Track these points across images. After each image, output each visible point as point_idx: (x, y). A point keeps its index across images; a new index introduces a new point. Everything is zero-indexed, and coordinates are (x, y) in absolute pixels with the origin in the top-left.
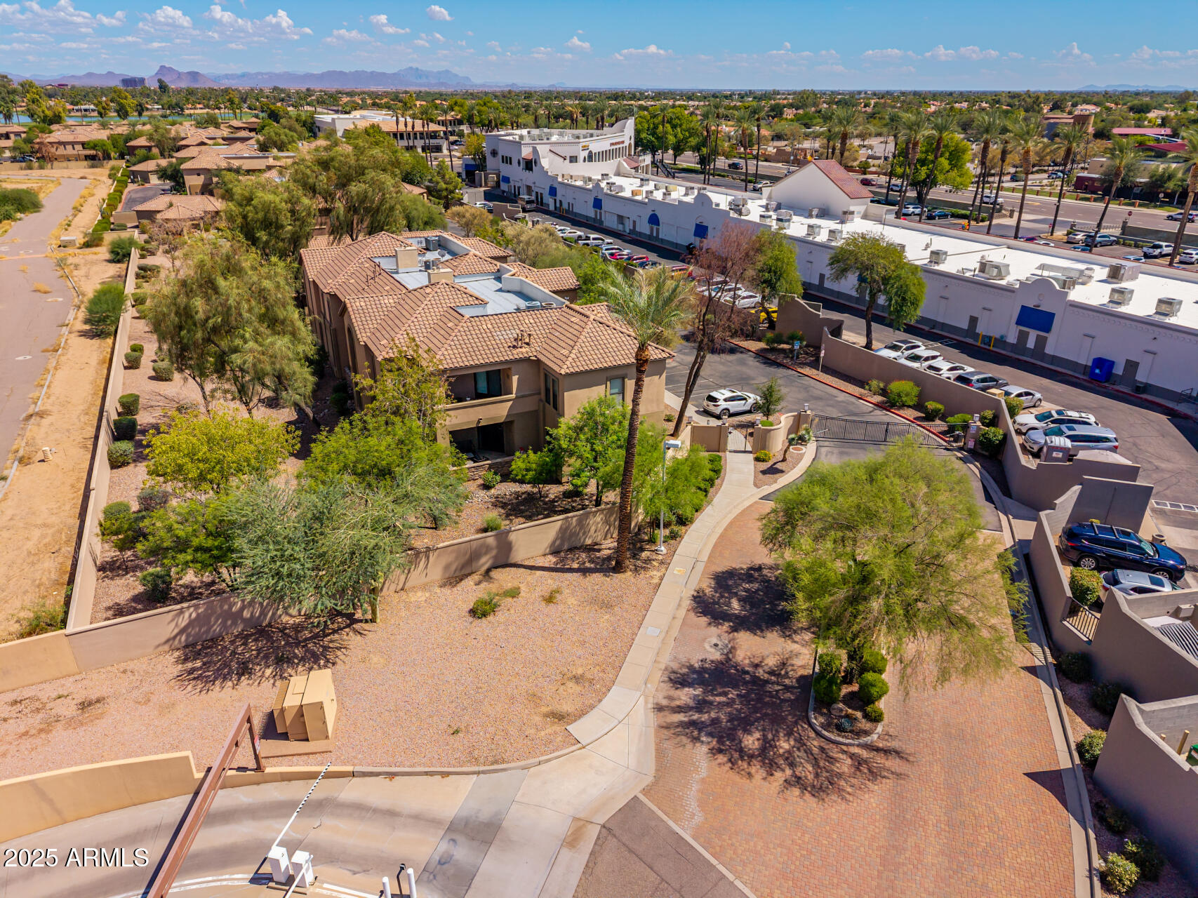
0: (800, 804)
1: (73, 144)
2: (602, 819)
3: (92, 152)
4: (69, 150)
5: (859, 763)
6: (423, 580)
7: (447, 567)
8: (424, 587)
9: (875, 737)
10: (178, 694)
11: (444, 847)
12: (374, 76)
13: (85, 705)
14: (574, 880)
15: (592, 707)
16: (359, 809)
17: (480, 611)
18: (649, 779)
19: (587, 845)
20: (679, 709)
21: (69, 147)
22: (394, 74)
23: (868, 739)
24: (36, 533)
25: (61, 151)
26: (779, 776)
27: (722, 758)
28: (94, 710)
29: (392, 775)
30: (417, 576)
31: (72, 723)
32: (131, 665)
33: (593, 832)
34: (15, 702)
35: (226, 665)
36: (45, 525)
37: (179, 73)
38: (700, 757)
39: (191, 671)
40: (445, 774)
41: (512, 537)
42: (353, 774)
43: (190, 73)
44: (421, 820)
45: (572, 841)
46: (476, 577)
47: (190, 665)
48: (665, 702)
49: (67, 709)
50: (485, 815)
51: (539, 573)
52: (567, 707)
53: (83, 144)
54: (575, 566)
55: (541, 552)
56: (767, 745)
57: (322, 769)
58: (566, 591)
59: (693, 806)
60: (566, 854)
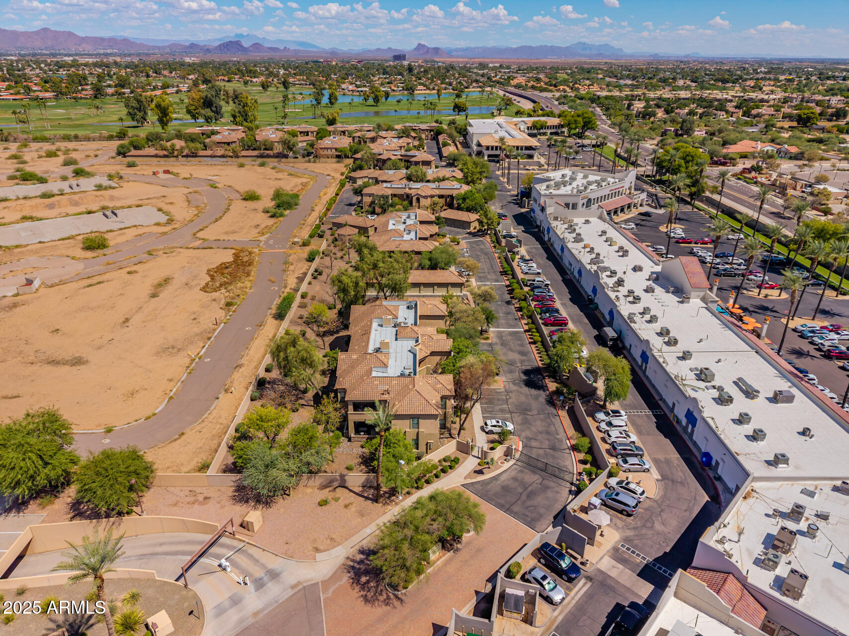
0: (360, 603)
1: (331, 149)
2: (305, 584)
3: (339, 154)
4: (329, 152)
5: (388, 598)
6: (314, 484)
7: (321, 483)
8: (312, 487)
9: (400, 593)
10: (228, 503)
11: (263, 575)
12: (553, 50)
13: (206, 498)
14: (286, 597)
15: (328, 550)
16: (251, 557)
17: (323, 503)
18: (326, 579)
19: (296, 590)
20: (353, 561)
21: (329, 150)
22: (567, 48)
23: (396, 593)
24: (218, 426)
25: (326, 152)
26: (362, 593)
27: (351, 581)
28: (207, 501)
29: (264, 550)
30: (311, 483)
31: (201, 504)
32: (221, 488)
33: (301, 587)
34: (191, 491)
35: (243, 498)
36: (222, 424)
37: (428, 48)
38: (346, 579)
39: (235, 496)
40: (276, 555)
41: (346, 478)
42: (255, 546)
43: (434, 49)
44: (263, 566)
45: (293, 587)
46: (331, 488)
47: (235, 494)
48: (351, 557)
49: (201, 498)
50: (277, 571)
51: (352, 494)
52: (321, 548)
53: (336, 149)
54: (366, 495)
55: (358, 485)
56: (368, 582)
57: (247, 541)
58: (354, 505)
59: (331, 590)
60: (290, 589)
